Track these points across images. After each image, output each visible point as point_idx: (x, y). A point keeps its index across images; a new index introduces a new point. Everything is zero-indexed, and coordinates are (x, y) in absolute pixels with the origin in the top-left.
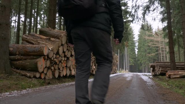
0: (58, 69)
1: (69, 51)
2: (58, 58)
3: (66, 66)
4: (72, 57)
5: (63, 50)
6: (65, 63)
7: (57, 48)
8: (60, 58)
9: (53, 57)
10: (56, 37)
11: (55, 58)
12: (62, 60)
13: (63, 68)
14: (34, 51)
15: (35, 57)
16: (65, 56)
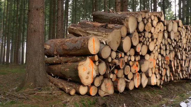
0: (123, 76)
1: (143, 44)
2: (121, 57)
3: (140, 71)
4: (150, 55)
5: (132, 42)
6: (137, 66)
7: (119, 41)
8: (126, 57)
9: (110, 56)
10: (118, 21)
11: (115, 59)
12: (130, 60)
13: (134, 74)
14: (75, 49)
15: (79, 59)
16: (136, 54)
